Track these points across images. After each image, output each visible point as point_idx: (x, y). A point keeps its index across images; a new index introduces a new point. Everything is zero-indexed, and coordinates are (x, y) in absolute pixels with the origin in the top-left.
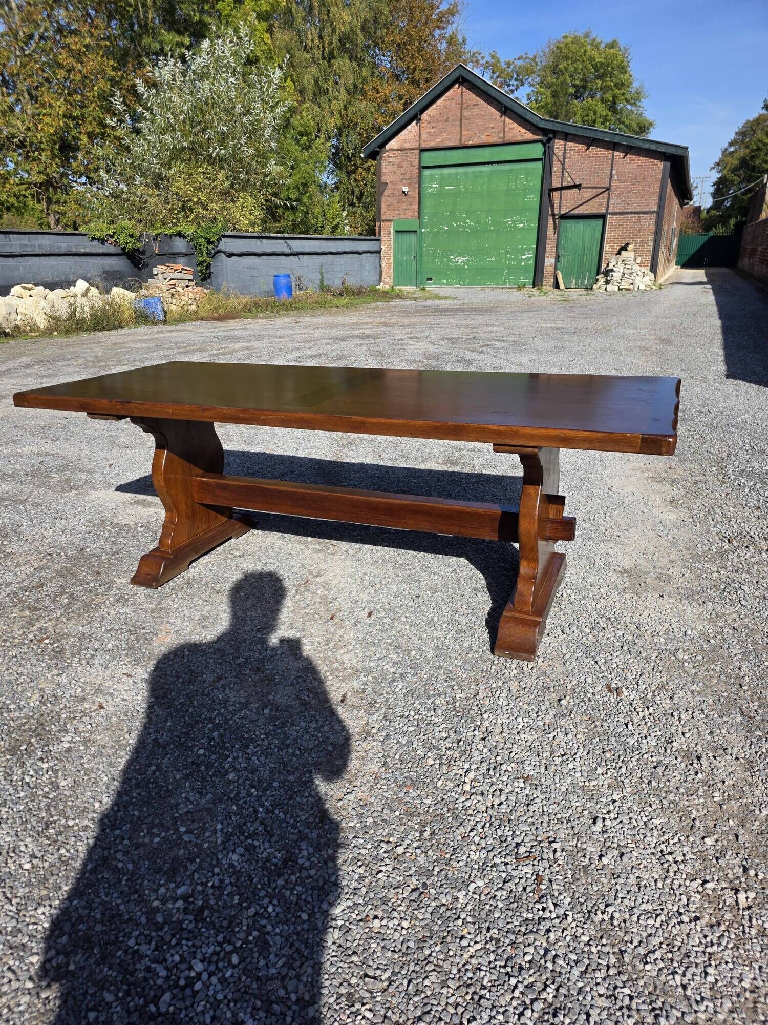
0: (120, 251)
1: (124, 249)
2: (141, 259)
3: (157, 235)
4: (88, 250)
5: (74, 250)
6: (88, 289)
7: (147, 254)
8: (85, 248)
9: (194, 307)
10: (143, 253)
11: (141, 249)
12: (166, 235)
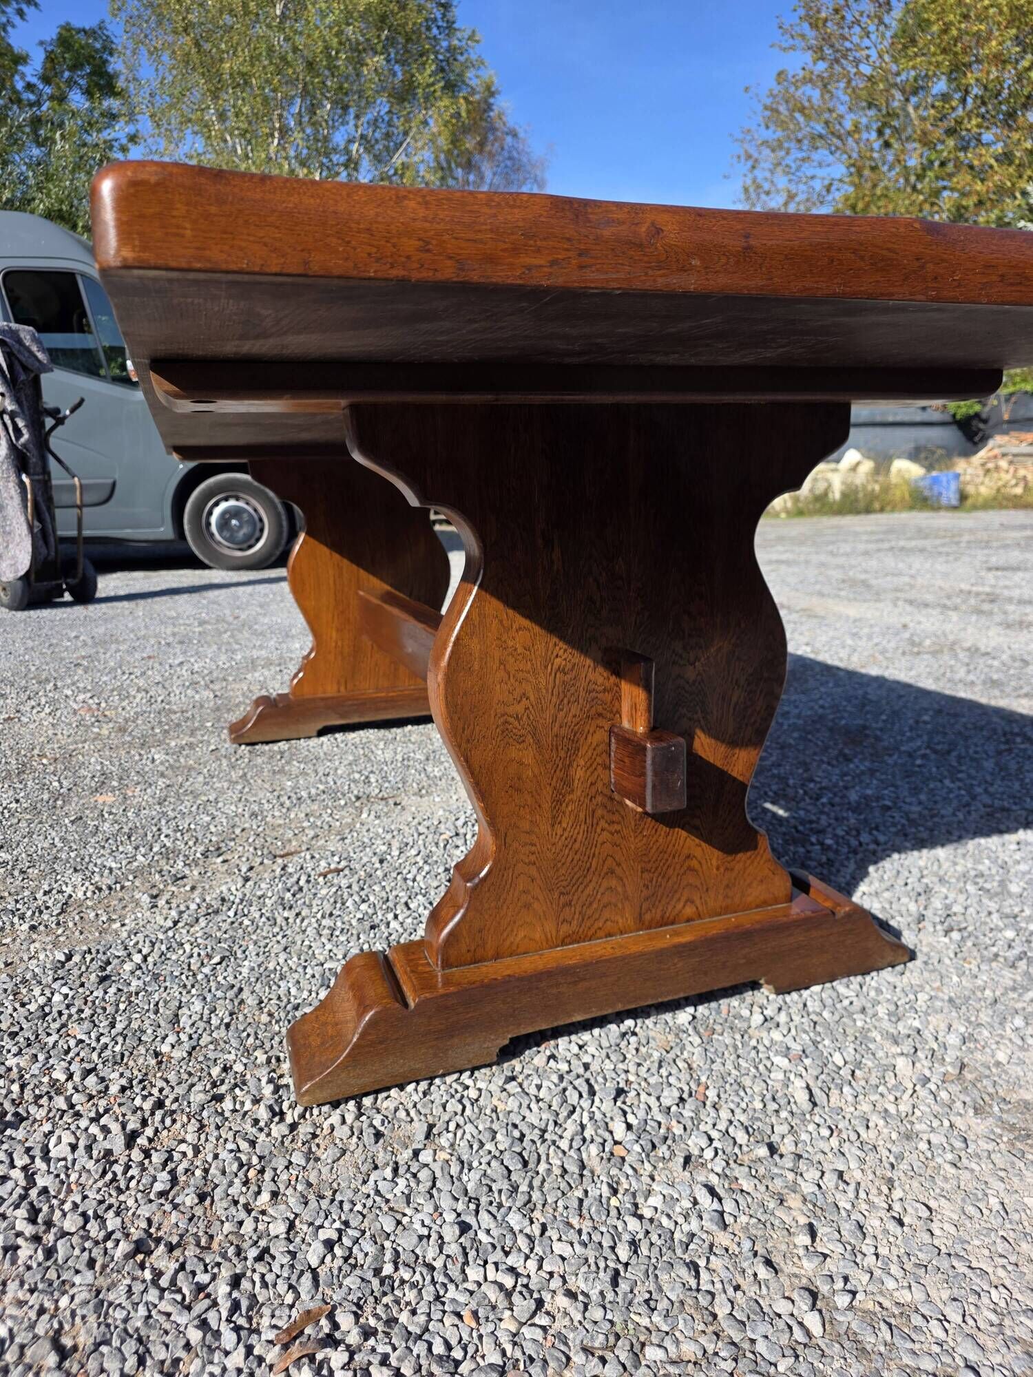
0: (948, 418)
1: (954, 416)
2: (980, 430)
3: (1011, 394)
4: (899, 418)
5: (878, 419)
6: (858, 464)
7: (991, 423)
8: (896, 414)
9: (1019, 490)
10: (985, 421)
11: (984, 416)
12: (1026, 393)
